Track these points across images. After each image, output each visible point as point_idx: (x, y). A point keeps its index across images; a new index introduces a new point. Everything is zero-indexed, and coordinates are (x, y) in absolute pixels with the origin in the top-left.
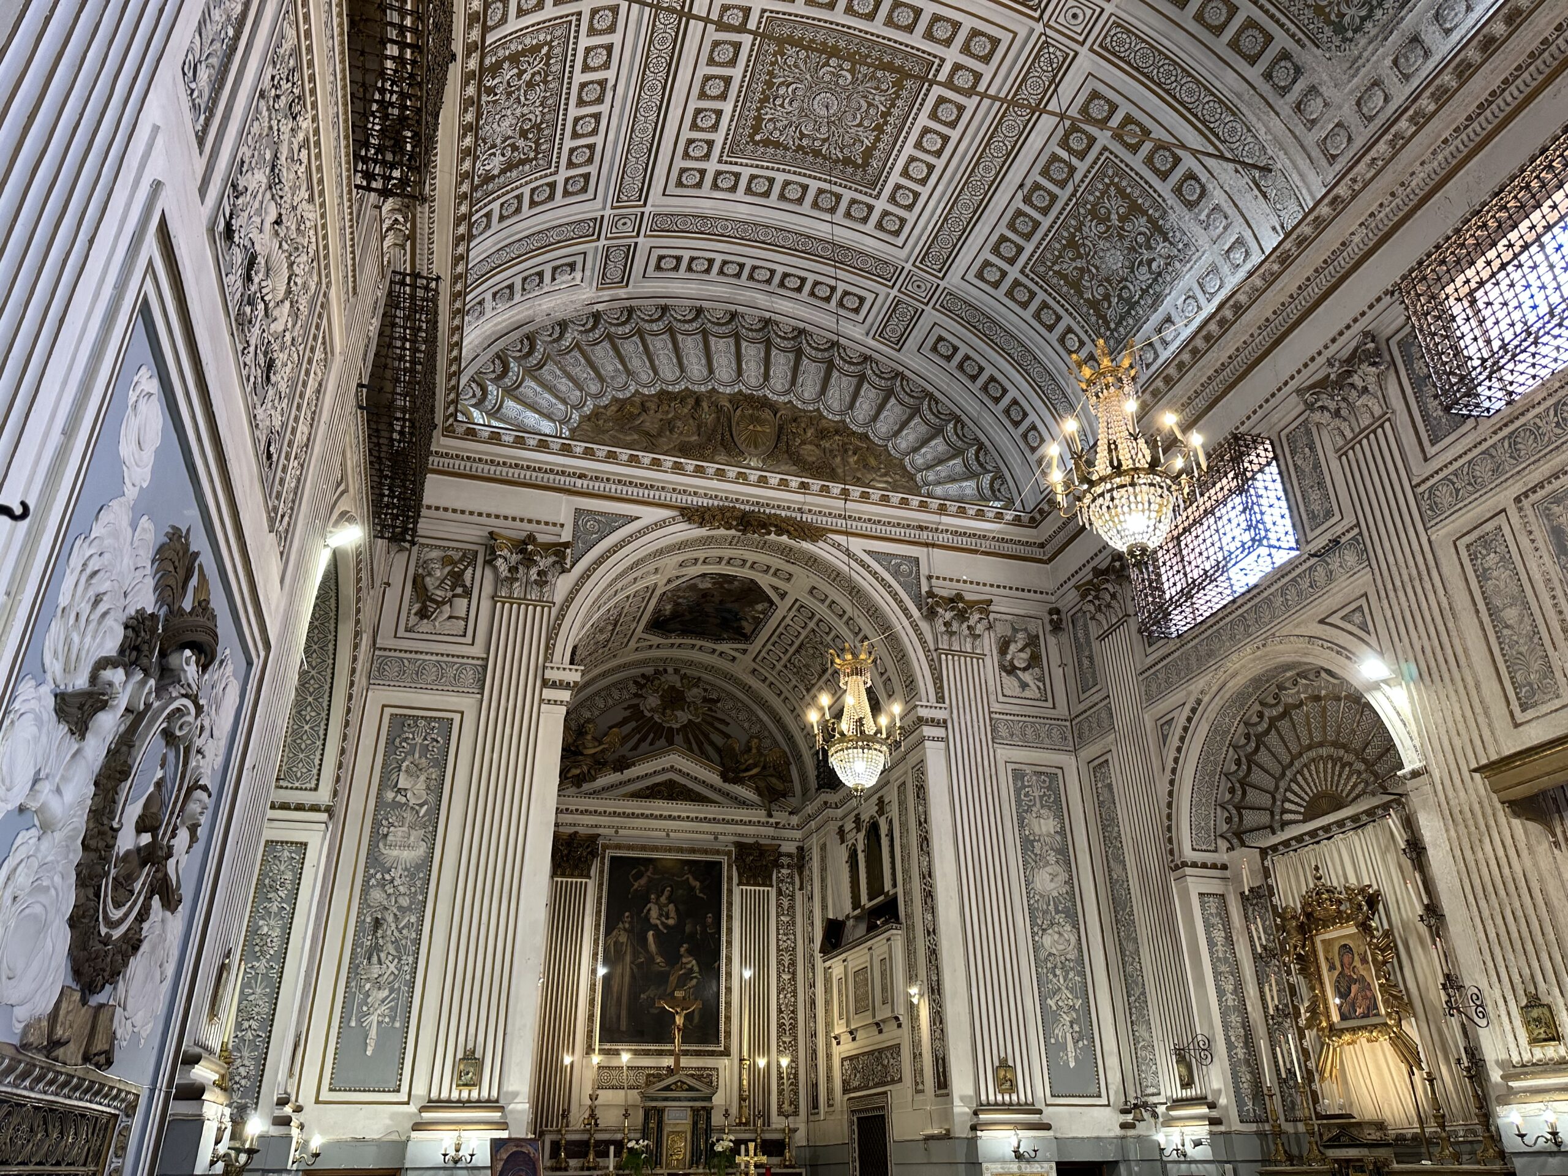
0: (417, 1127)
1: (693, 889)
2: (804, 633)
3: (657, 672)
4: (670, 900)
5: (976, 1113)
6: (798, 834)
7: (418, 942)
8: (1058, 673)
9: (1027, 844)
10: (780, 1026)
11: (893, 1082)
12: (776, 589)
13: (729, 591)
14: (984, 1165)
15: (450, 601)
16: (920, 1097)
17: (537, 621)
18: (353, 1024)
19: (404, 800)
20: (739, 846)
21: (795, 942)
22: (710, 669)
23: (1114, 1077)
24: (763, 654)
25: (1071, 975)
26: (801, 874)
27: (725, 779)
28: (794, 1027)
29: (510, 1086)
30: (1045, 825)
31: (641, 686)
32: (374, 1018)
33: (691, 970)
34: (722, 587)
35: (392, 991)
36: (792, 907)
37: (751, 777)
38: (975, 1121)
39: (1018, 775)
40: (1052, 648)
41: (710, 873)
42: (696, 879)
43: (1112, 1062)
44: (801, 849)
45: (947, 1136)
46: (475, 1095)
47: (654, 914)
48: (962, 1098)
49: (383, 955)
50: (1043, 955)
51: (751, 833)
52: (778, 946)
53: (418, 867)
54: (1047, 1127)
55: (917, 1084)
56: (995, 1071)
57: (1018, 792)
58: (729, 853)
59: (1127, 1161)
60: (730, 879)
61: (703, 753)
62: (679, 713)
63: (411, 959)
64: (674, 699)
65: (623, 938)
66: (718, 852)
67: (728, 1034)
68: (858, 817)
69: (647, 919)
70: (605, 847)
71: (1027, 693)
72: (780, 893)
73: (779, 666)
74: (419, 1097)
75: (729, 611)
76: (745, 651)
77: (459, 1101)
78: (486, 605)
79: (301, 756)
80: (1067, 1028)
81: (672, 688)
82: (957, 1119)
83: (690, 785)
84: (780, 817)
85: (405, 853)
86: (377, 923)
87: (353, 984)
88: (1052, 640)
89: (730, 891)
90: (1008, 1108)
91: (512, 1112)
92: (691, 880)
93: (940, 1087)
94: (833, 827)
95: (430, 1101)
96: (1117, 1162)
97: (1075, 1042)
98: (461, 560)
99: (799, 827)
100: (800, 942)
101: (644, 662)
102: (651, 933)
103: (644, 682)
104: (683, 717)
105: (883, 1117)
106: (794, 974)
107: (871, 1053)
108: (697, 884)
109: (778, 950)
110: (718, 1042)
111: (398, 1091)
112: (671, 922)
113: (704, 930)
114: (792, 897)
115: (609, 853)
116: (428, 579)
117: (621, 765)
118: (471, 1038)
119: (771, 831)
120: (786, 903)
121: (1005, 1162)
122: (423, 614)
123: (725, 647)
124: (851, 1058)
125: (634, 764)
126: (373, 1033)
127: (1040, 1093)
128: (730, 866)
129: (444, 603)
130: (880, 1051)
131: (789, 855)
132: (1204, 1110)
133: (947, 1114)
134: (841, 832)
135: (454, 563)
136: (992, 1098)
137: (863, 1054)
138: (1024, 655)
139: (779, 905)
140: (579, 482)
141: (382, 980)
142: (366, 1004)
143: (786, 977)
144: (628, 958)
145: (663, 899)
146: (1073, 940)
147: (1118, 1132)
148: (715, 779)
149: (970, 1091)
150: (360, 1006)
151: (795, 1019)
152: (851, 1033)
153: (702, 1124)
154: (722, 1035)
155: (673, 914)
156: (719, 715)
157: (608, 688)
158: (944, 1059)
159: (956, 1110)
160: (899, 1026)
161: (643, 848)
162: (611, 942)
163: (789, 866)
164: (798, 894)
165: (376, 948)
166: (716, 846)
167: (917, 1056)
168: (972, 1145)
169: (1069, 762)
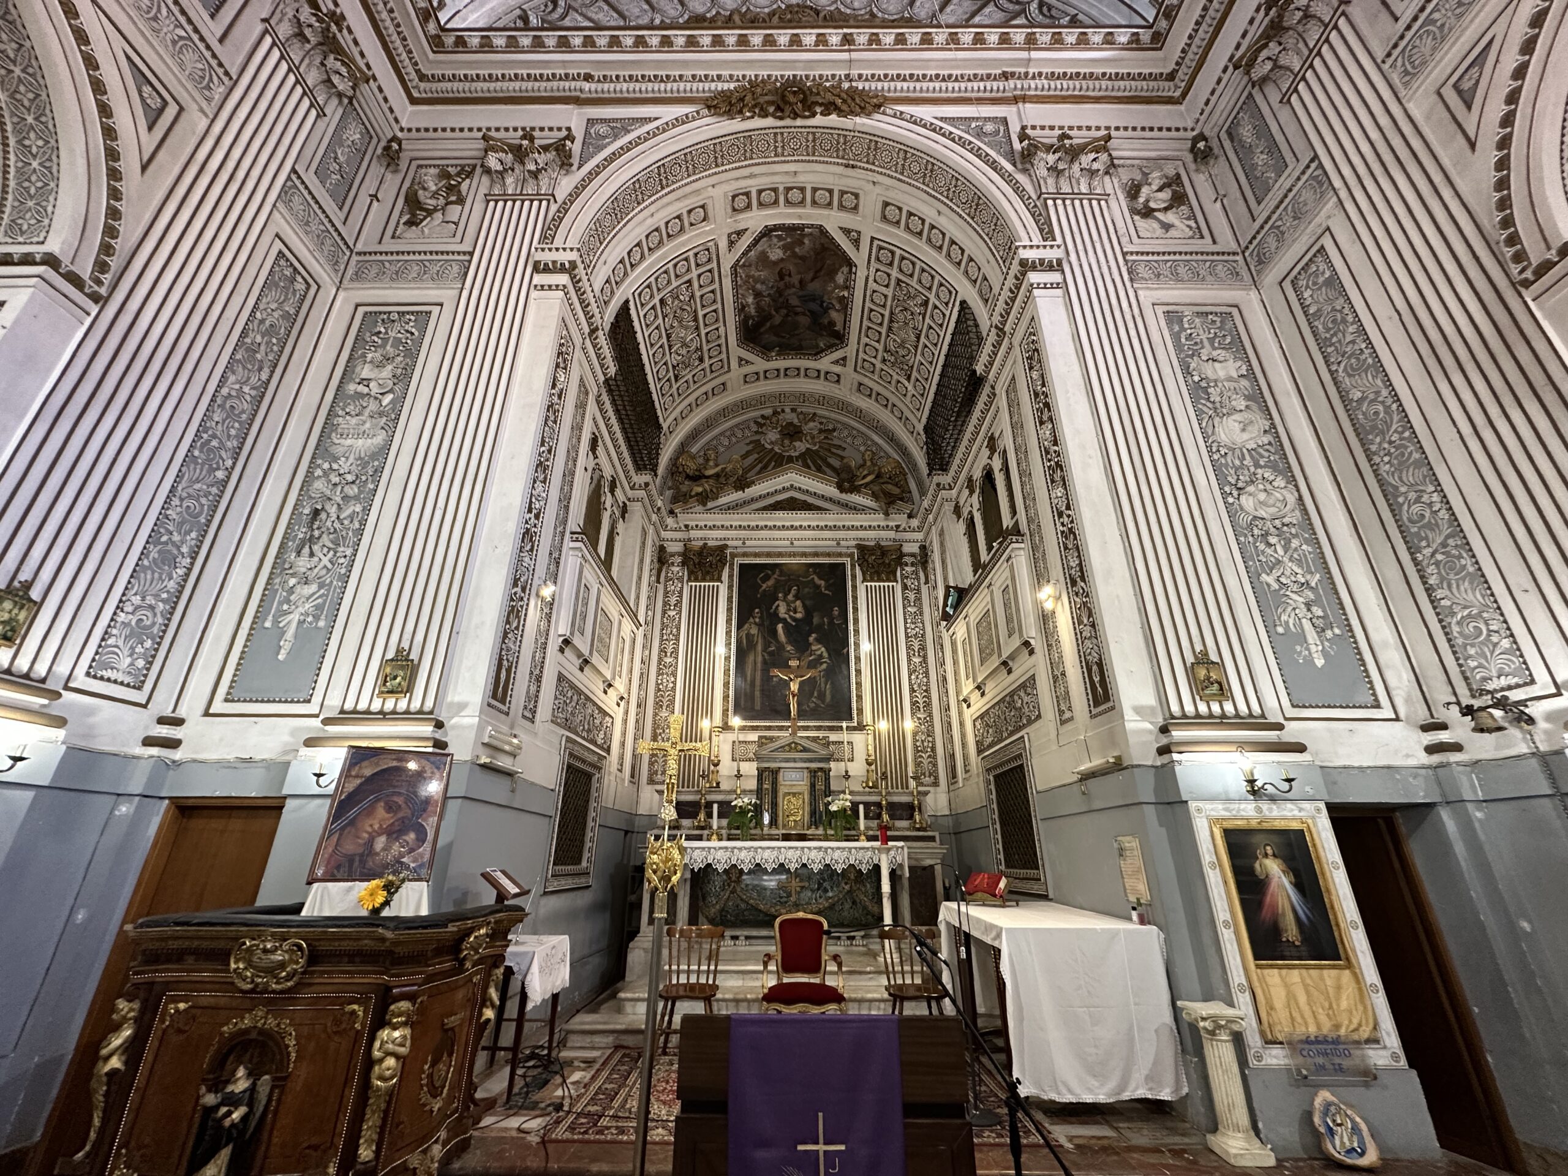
0: (310, 743)
1: (818, 587)
2: (889, 292)
3: (775, 413)
4: (797, 597)
5: (1164, 730)
6: (920, 536)
7: (360, 533)
8: (1215, 211)
9: (1199, 391)
10: (914, 704)
11: (1030, 722)
12: (847, 231)
13: (803, 258)
14: (1192, 805)
15: (443, 209)
16: (1069, 726)
17: (534, 216)
18: (268, 624)
19: (365, 390)
20: (859, 547)
21: (924, 629)
22: (822, 400)
23: (1400, 679)
24: (861, 355)
25: (1295, 543)
26: (925, 569)
27: (842, 490)
28: (928, 705)
29: (454, 696)
30: (1226, 369)
31: (760, 425)
32: (295, 617)
33: (821, 656)
34: (794, 254)
36: (918, 599)
37: (866, 485)
38: (1164, 740)
39: (1173, 317)
40: (1200, 185)
41: (834, 574)
42: (820, 578)
43: (1392, 657)
44: (923, 548)
45: (1118, 766)
46: (402, 705)
47: (782, 610)
48: (1138, 710)
49: (316, 548)
50: (1243, 520)
51: (870, 537)
52: (906, 634)
53: (373, 455)
54: (1300, 748)
55: (1061, 712)
56: (1190, 671)
57: (1176, 337)
58: (851, 555)
59: (1456, 803)
60: (854, 577)
61: (819, 469)
62: (797, 444)
64: (792, 433)
65: (754, 631)
66: (840, 555)
67: (860, 711)
68: (970, 480)
69: (776, 614)
70: (733, 556)
71: (1172, 233)
72: (905, 587)
73: (879, 365)
74: (331, 708)
75: (813, 298)
76: (844, 359)
77: (381, 712)
80: (1302, 611)
81: (791, 424)
82: (1132, 740)
83: (810, 500)
84: (900, 519)
85: (360, 442)
87: (277, 581)
88: (1200, 179)
89: (854, 587)
90: (1222, 721)
91: (453, 727)
92: (816, 579)
93: (1097, 704)
94: (949, 507)
95: (342, 712)
96: (1430, 806)
97: (1320, 632)
98: (458, 174)
99: (920, 529)
100: (929, 629)
101: (761, 400)
102: (780, 626)
103: (763, 423)
104: (801, 446)
105: (1021, 767)
106: (925, 658)
107: (1002, 700)
108: (823, 583)
109: (907, 636)
110: (851, 719)
111: (309, 701)
112: (799, 616)
113: (831, 623)
114: (918, 591)
115: (738, 561)
116: (421, 192)
117: (742, 484)
118: (407, 636)
119: (892, 534)
120: (912, 596)
121: (1229, 800)
122: (411, 223)
123: (825, 363)
124: (982, 717)
125: (753, 483)
126: (290, 634)
127: (1271, 702)
128: (853, 566)
129: (435, 211)
130: (1012, 694)
131: (913, 555)
133: (1116, 735)
134: (957, 511)
135: (448, 176)
136: (1189, 709)
137: (993, 707)
138: (1166, 195)
139: (905, 598)
140: (586, 86)
141: (312, 575)
142: (288, 602)
143: (917, 660)
144: (759, 648)
145: (790, 597)
146: (1291, 499)
147: (1424, 759)
148: (832, 491)
149: (1149, 699)
151: (929, 697)
152: (979, 688)
153: (820, 786)
154: (855, 712)
155: (800, 609)
156: (836, 442)
157: (731, 428)
158: (1100, 665)
159: (1129, 726)
160: (1032, 652)
161: (769, 555)
162: (743, 634)
163: (912, 564)
164: (924, 589)
166: (839, 550)
167: (1058, 677)
168: (1165, 775)
169: (1249, 300)
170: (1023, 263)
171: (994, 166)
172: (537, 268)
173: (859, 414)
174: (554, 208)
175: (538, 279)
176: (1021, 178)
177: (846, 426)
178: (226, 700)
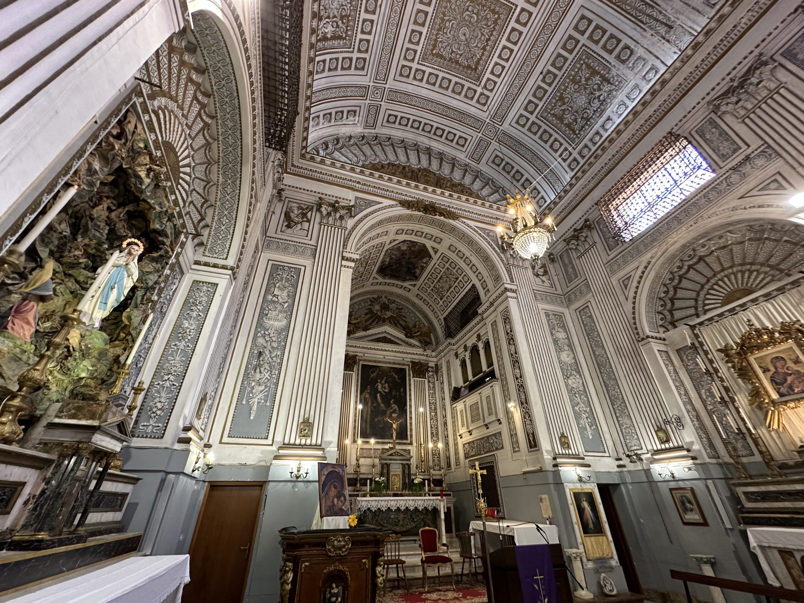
0: (276, 457)
1: (395, 378)
2: (443, 270)
3: (378, 297)
4: (386, 382)
5: (555, 459)
6: (435, 360)
7: (281, 364)
8: (555, 278)
9: (556, 341)
10: (432, 433)
11: (497, 449)
12: (433, 248)
13: (413, 251)
14: (565, 484)
15: (301, 223)
16: (517, 454)
17: (339, 235)
18: (244, 402)
19: (276, 300)
20: (412, 362)
22: (399, 296)
23: (610, 444)
24: (423, 285)
25: (582, 397)
26: (437, 375)
27: (407, 337)
28: (437, 434)
29: (327, 438)
30: (561, 335)
31: (373, 302)
32: (256, 400)
33: (395, 410)
34: (411, 249)
35: (266, 387)
36: (434, 387)
37: (417, 336)
38: (554, 462)
39: (547, 315)
40: (551, 268)
41: (401, 372)
42: (396, 374)
43: (607, 436)
44: (436, 365)
45: (541, 470)
46: (308, 442)
47: (380, 387)
48: (547, 451)
49: (262, 369)
50: (570, 388)
51: (417, 358)
53: (282, 330)
54: (589, 466)
55: (514, 448)
56: (560, 439)
57: (548, 321)
58: (409, 365)
59: (625, 483)
60: (410, 375)
61: (397, 326)
62: (387, 312)
63: (277, 372)
64: (385, 307)
65: (367, 396)
66: (404, 365)
67: (411, 436)
68: (465, 346)
69: (377, 389)
70: (360, 360)
71: (545, 284)
72: (429, 382)
73: (429, 290)
74: (278, 442)
75: (411, 263)
76: (415, 285)
77: (300, 445)
78: (317, 226)
79: (219, 242)
80: (585, 420)
81: (384, 303)
82: (546, 462)
83: (393, 339)
84: (429, 352)
85: (276, 323)
86: (260, 354)
87: (246, 383)
88: (551, 266)
89: (410, 380)
90: (569, 456)
91: (328, 452)
92: (394, 375)
93: (531, 447)
94: (453, 353)
95: (284, 444)
96: (619, 484)
97: (590, 427)
98: (306, 209)
99: (435, 357)
100: (438, 401)
101: (374, 292)
102: (378, 395)
103: (373, 301)
104: (389, 314)
105: (493, 466)
106: (436, 413)
107: (483, 438)
108: (396, 376)
109: (430, 404)
110: (407, 439)
111: (267, 438)
112: (387, 391)
113: (400, 395)
114: (434, 383)
115: (361, 363)
116: (291, 214)
117: (366, 329)
118: (307, 412)
119: (424, 358)
120: (431, 386)
121: (574, 483)
122: (289, 226)
123: (406, 284)
124: (469, 443)
125: (370, 329)
126: (255, 408)
127: (580, 450)
128: (409, 370)
129: (298, 223)
130: (488, 437)
131: (432, 367)
132: (685, 453)
133: (540, 459)
134: (457, 355)
135: (302, 209)
136: (560, 452)
137: (477, 440)
138: (542, 270)
139: (429, 386)
140: (357, 185)
141: (261, 381)
142: (252, 393)
143: (433, 414)
144: (369, 404)
145: (383, 382)
146: (581, 382)
147: (616, 469)
148: (402, 336)
149: (550, 448)
150: (249, 393)
151: (438, 431)
152: (469, 432)
153: (407, 471)
154: (409, 436)
155: (387, 387)
156: (403, 314)
157: (360, 301)
158: (533, 434)
159: (545, 457)
160: (500, 423)
161: (375, 361)
162: (363, 397)
163: (432, 371)
164: (436, 382)
165: (260, 366)
166: (404, 362)
167: (513, 435)
168: (557, 474)
169: (566, 311)
170: (506, 289)
171: (494, 249)
172: (343, 258)
173: (413, 304)
174: (347, 232)
175: (344, 263)
176: (502, 255)
177: (407, 308)
178: (229, 437)
